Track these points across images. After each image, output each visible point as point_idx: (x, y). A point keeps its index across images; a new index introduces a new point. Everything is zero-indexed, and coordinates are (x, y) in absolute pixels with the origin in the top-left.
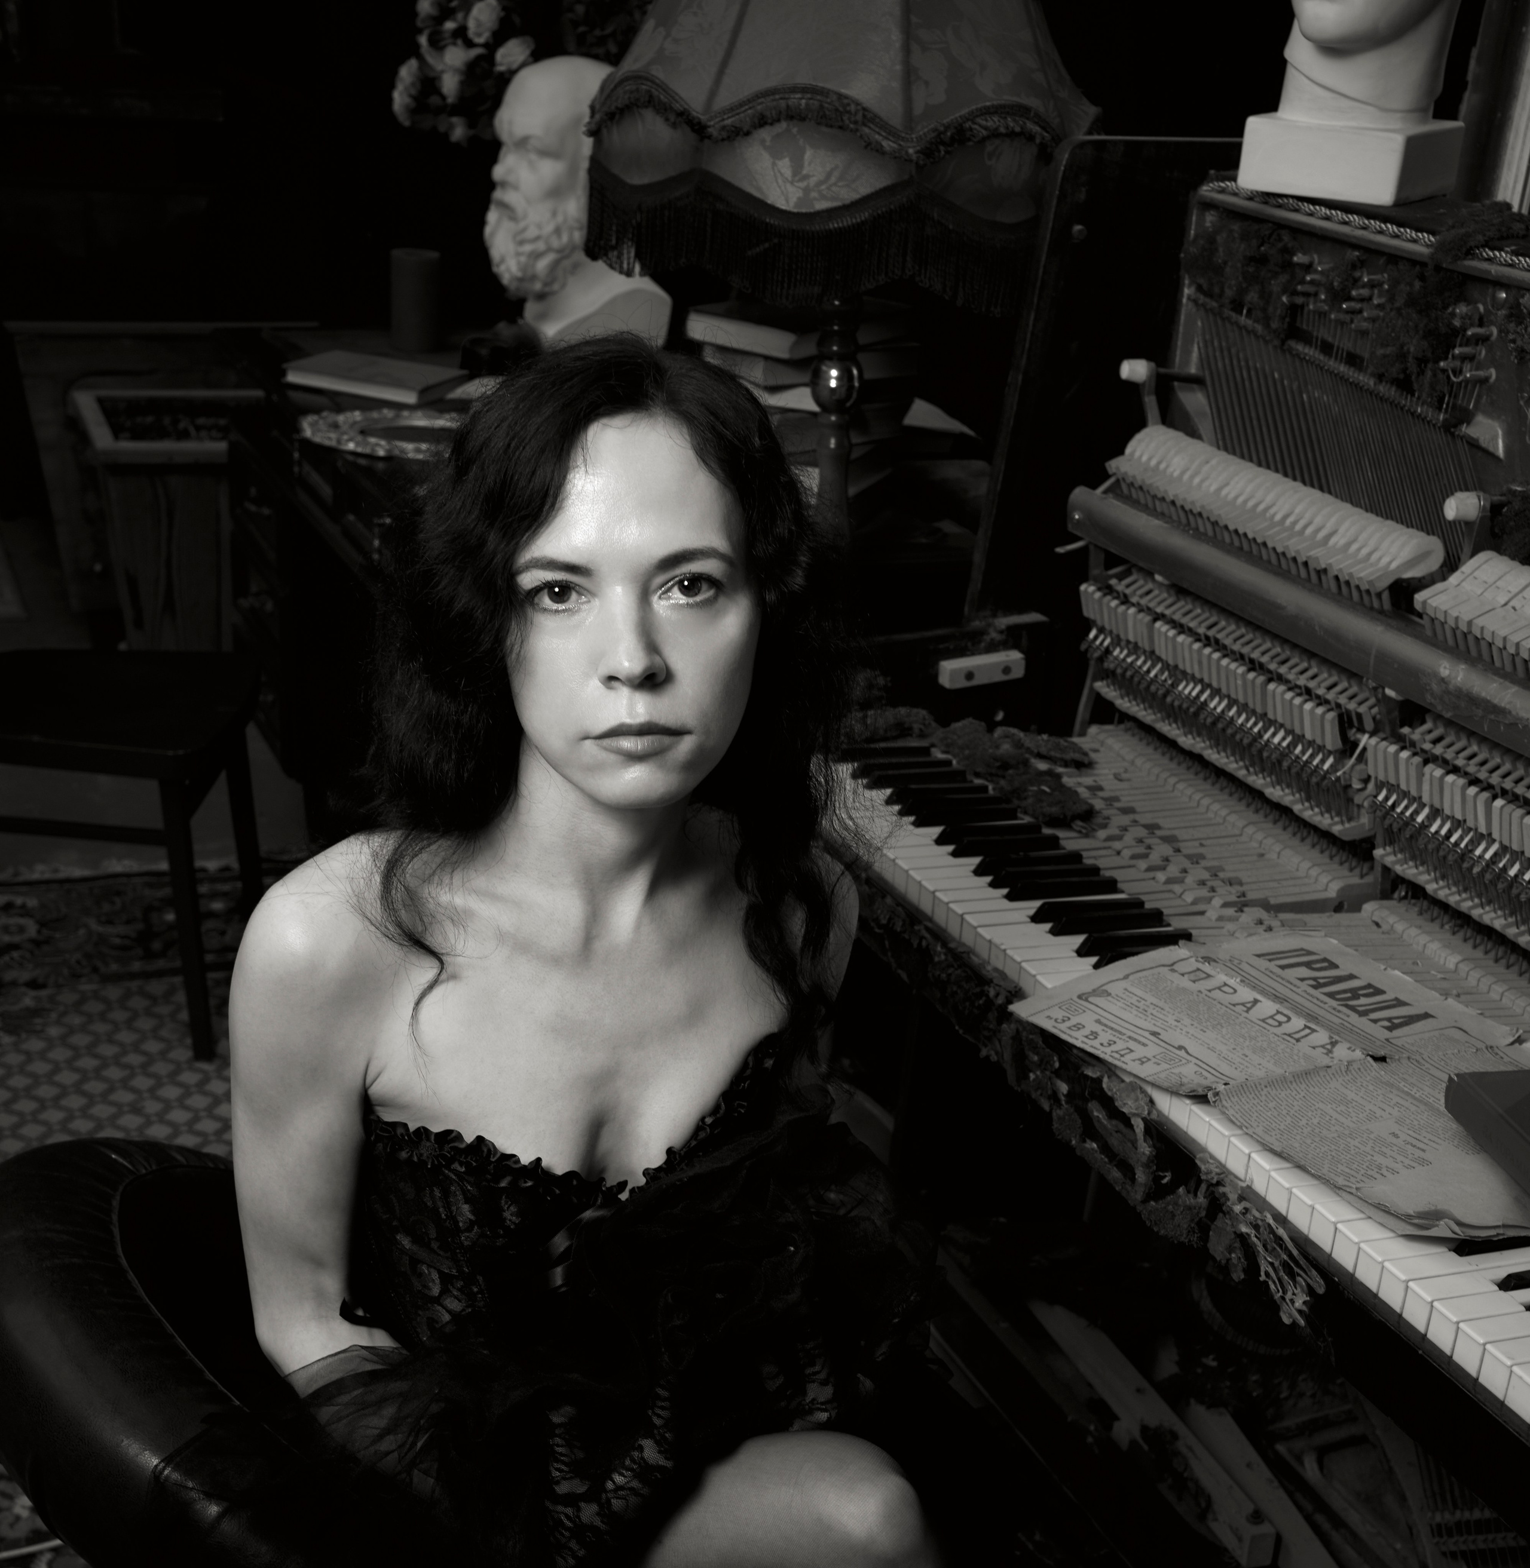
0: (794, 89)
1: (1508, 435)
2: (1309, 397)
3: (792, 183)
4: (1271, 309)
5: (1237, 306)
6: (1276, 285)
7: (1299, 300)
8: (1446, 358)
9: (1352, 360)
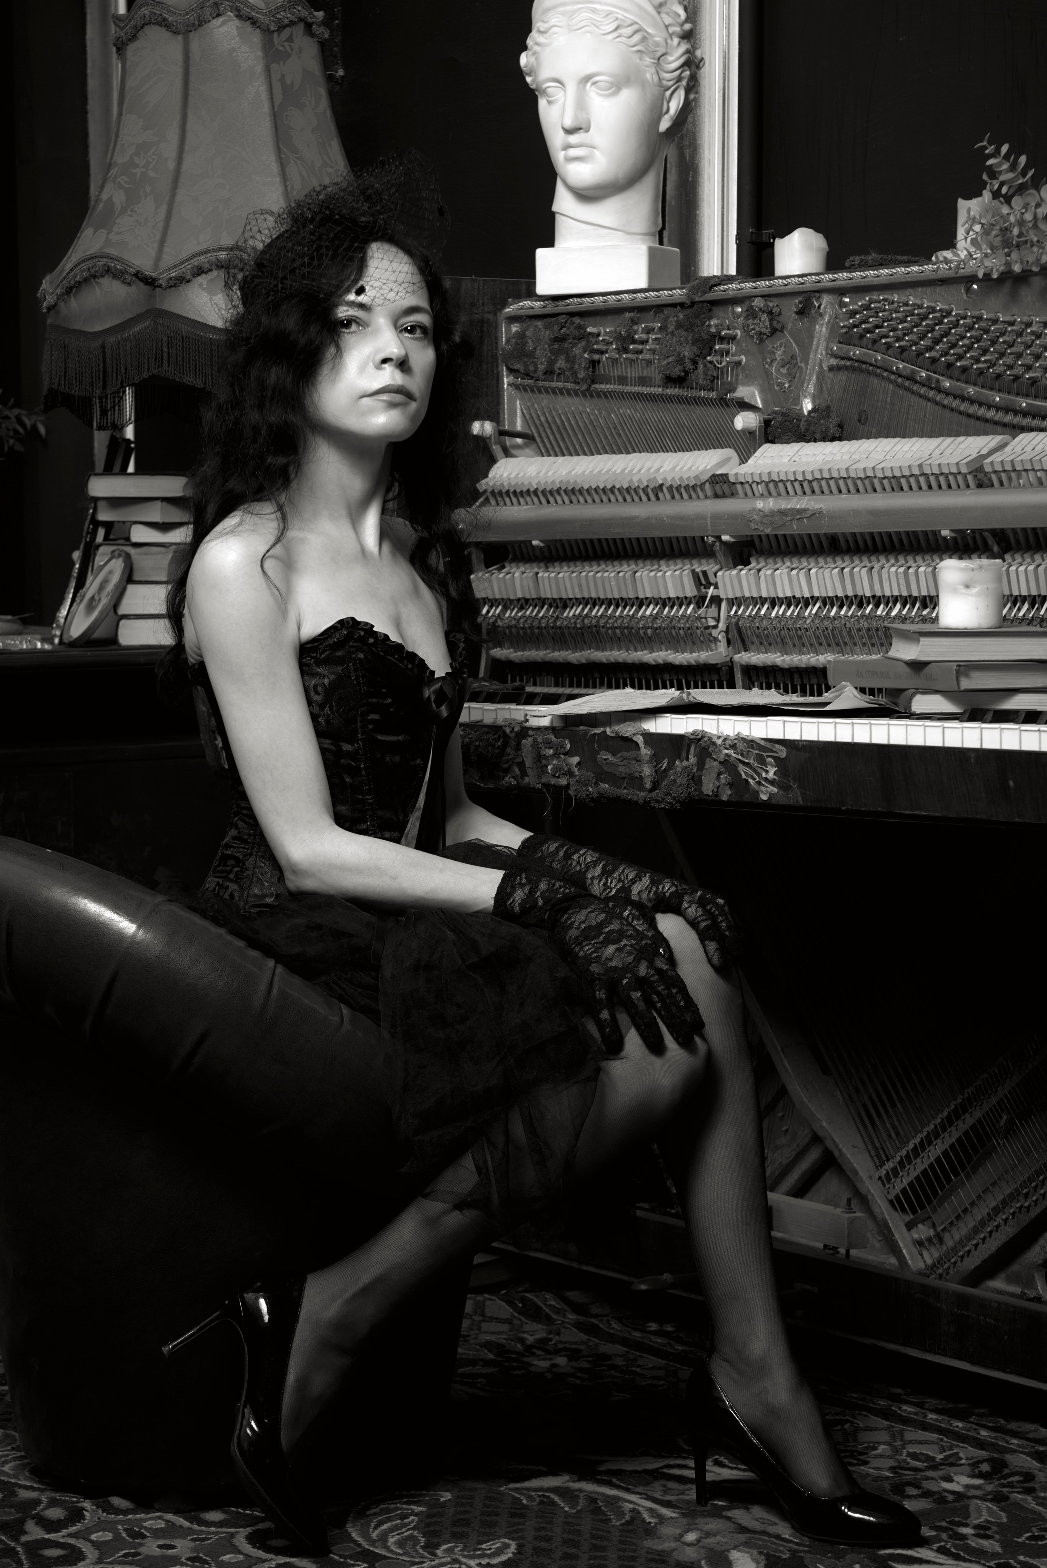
0: (220, 249)
1: (762, 392)
2: (617, 415)
4: (576, 366)
5: (549, 373)
6: (577, 351)
7: (596, 357)
8: (710, 355)
9: (643, 381)
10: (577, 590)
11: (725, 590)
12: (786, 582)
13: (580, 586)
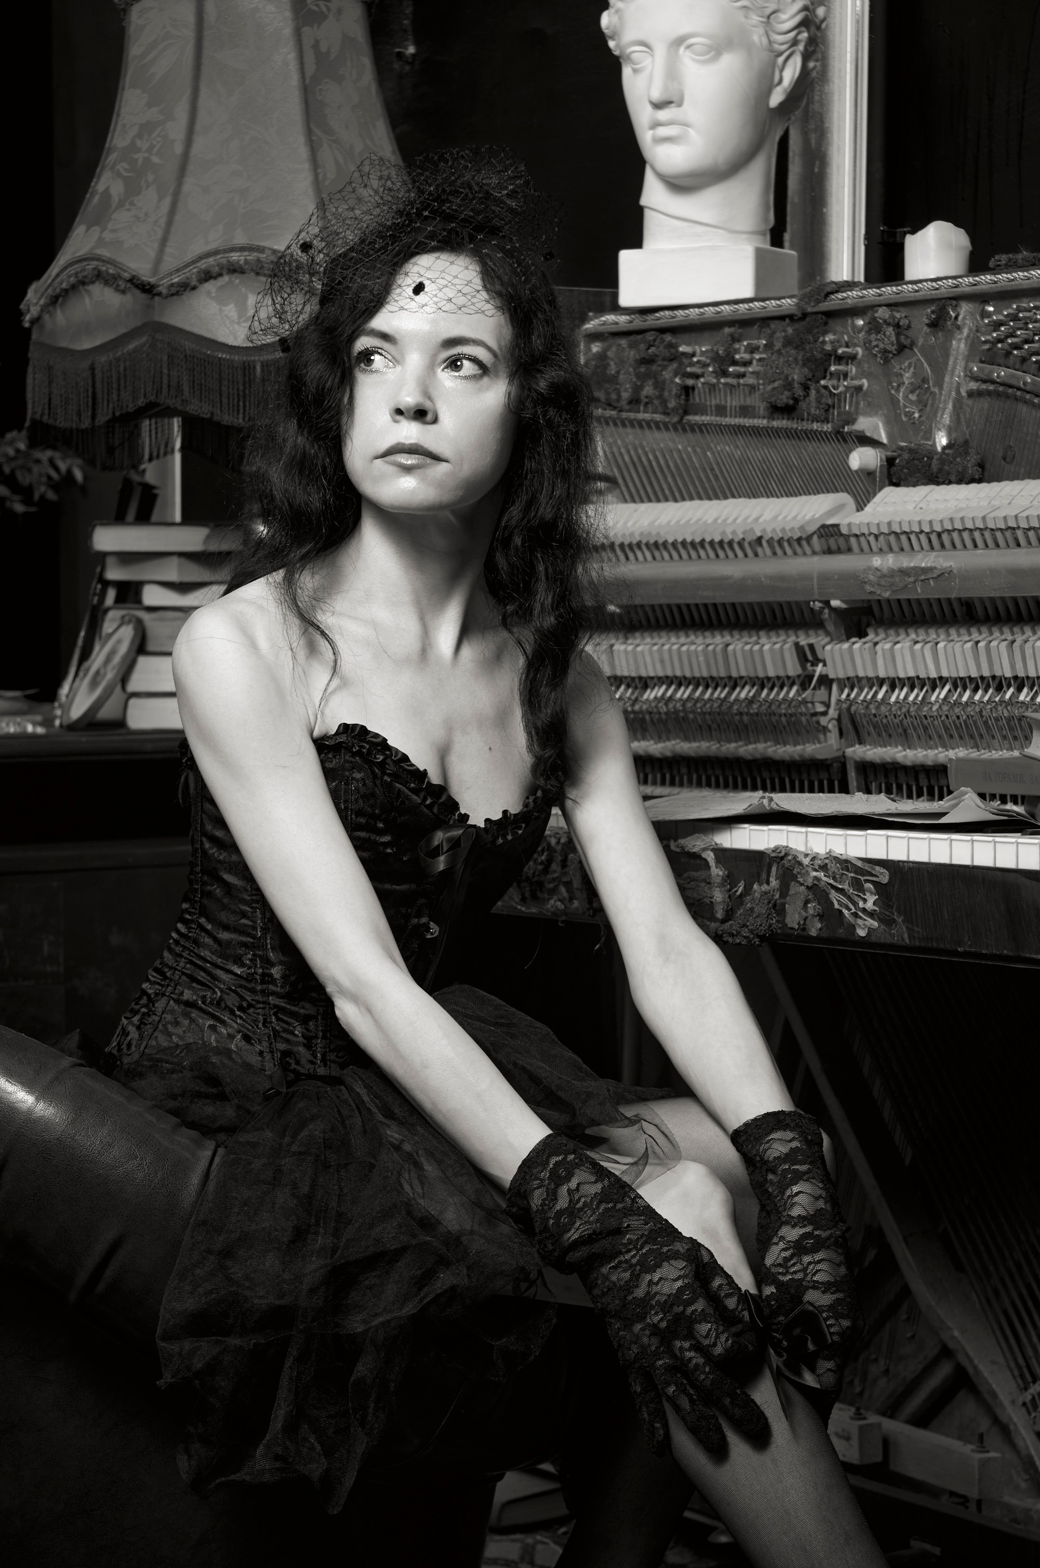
0: (232, 250)
1: (888, 423)
2: (713, 453)
3: (239, 323)
4: (666, 394)
5: (635, 402)
6: (667, 374)
7: (690, 382)
8: (824, 378)
9: (745, 411)
10: (658, 666)
11: (835, 668)
12: (908, 658)
13: (662, 661)
